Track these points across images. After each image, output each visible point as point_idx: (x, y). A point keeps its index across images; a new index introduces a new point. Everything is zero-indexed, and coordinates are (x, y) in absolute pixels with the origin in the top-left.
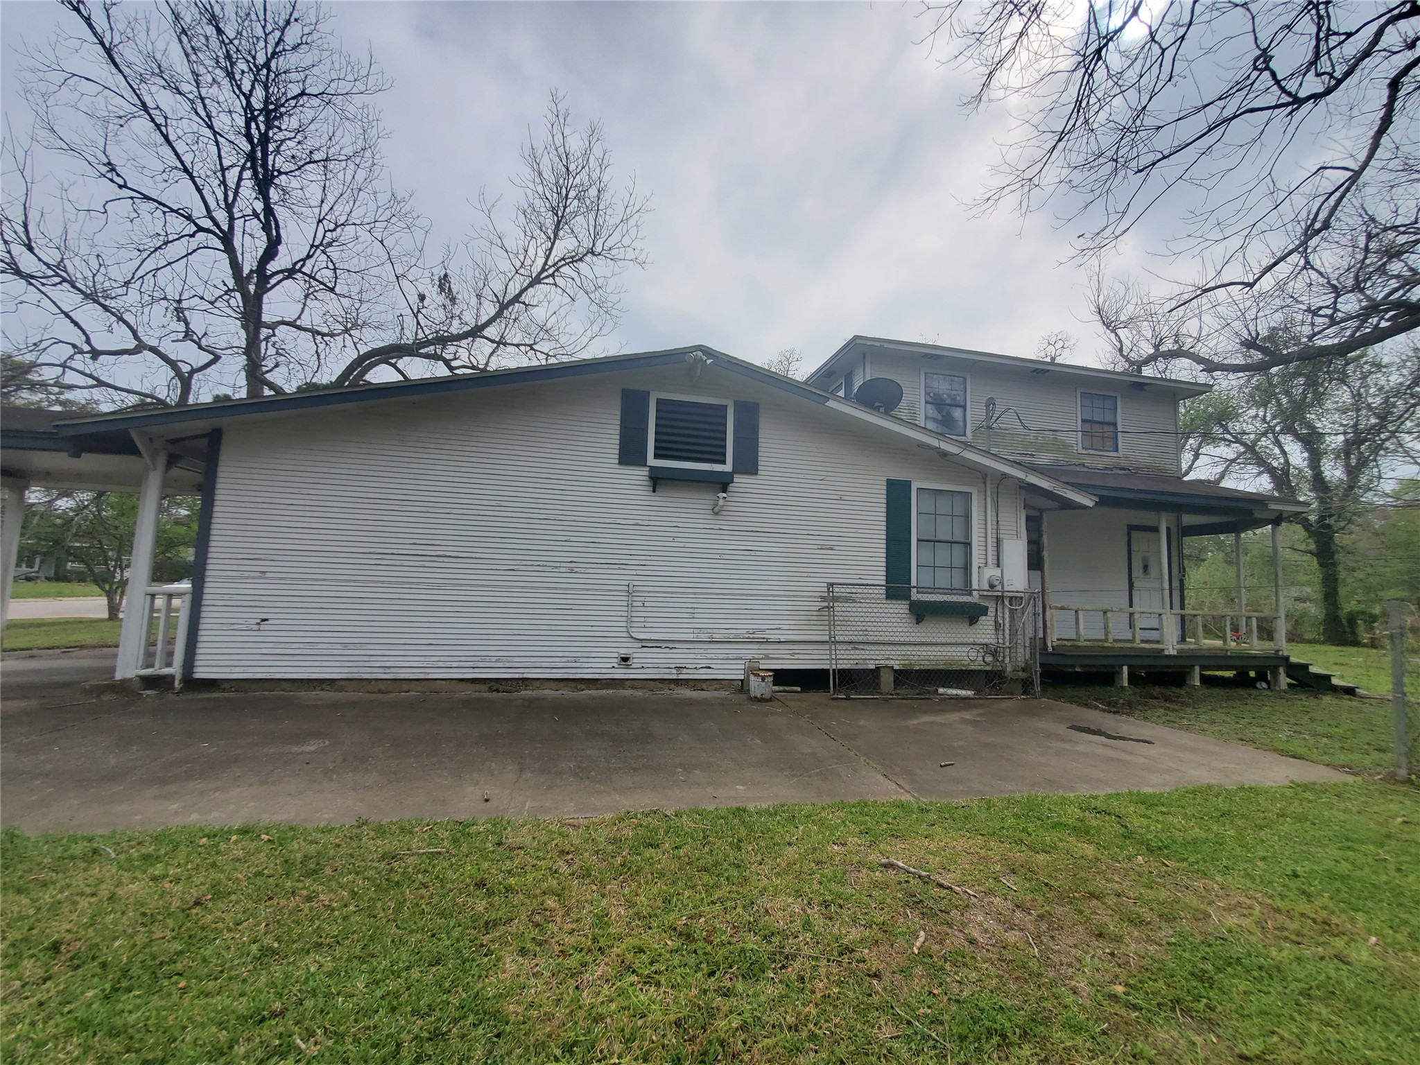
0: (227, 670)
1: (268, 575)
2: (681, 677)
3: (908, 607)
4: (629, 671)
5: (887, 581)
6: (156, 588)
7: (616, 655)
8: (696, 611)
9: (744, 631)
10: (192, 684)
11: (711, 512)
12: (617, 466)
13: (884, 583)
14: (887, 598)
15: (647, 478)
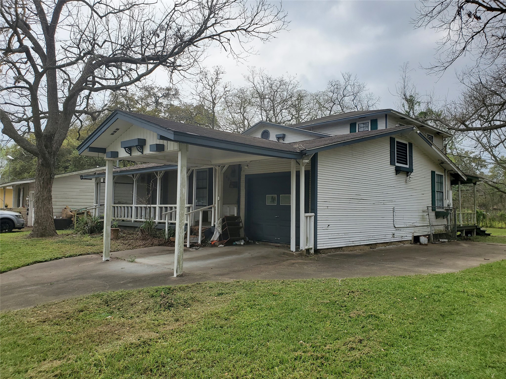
0: (322, 245)
1: (329, 208)
2: (403, 240)
3: (434, 213)
4: (395, 239)
5: (432, 205)
6: (307, 214)
7: (392, 233)
8: (404, 217)
9: (411, 223)
10: (317, 251)
11: (405, 182)
12: (390, 165)
13: (431, 206)
14: (432, 211)
15: (395, 170)
